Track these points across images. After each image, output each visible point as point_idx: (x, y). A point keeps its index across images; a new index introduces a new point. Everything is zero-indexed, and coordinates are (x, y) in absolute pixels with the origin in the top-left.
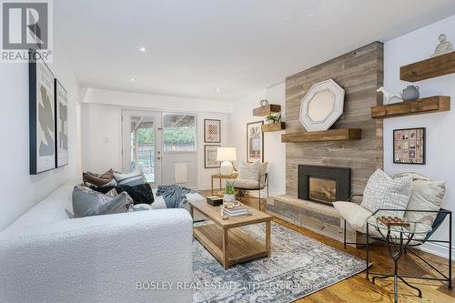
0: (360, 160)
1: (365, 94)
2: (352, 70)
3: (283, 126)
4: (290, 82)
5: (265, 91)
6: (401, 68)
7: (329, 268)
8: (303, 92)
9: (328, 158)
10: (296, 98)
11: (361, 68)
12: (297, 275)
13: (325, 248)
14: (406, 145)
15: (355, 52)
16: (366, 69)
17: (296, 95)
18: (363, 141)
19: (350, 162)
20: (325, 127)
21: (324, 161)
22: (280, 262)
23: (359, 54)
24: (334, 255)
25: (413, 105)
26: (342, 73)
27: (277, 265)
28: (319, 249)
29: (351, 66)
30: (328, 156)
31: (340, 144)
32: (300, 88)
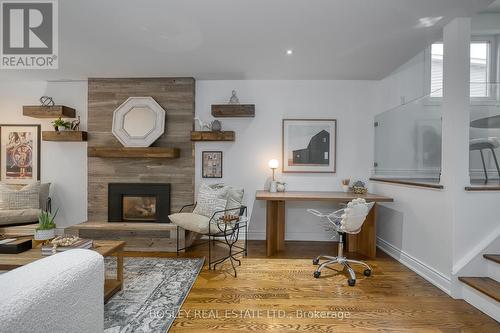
0: (178, 175)
1: (183, 119)
2: (172, 95)
3: (85, 137)
4: (94, 85)
5: (46, 83)
6: (213, 106)
7: (181, 274)
8: (116, 102)
9: (147, 175)
10: (105, 106)
11: (180, 95)
12: (163, 290)
13: (164, 260)
14: (210, 164)
15: (174, 79)
16: (184, 98)
17: (104, 103)
18: (181, 159)
19: (170, 178)
20: (147, 143)
21: (142, 179)
22: (137, 288)
23: (178, 83)
24: (175, 262)
25: (219, 135)
26: (162, 94)
27: (138, 292)
28: (161, 264)
29: (171, 91)
30: (147, 172)
31: (160, 161)
32: (112, 96)
